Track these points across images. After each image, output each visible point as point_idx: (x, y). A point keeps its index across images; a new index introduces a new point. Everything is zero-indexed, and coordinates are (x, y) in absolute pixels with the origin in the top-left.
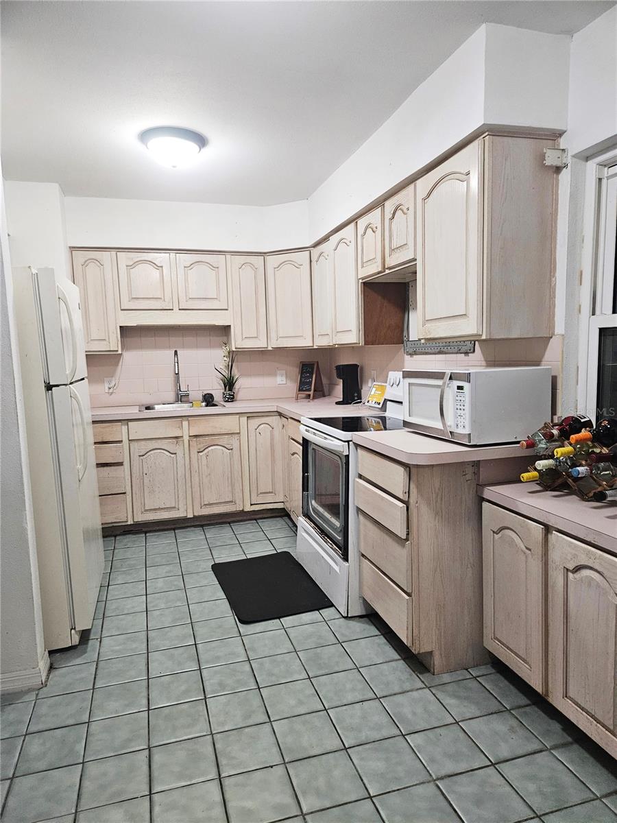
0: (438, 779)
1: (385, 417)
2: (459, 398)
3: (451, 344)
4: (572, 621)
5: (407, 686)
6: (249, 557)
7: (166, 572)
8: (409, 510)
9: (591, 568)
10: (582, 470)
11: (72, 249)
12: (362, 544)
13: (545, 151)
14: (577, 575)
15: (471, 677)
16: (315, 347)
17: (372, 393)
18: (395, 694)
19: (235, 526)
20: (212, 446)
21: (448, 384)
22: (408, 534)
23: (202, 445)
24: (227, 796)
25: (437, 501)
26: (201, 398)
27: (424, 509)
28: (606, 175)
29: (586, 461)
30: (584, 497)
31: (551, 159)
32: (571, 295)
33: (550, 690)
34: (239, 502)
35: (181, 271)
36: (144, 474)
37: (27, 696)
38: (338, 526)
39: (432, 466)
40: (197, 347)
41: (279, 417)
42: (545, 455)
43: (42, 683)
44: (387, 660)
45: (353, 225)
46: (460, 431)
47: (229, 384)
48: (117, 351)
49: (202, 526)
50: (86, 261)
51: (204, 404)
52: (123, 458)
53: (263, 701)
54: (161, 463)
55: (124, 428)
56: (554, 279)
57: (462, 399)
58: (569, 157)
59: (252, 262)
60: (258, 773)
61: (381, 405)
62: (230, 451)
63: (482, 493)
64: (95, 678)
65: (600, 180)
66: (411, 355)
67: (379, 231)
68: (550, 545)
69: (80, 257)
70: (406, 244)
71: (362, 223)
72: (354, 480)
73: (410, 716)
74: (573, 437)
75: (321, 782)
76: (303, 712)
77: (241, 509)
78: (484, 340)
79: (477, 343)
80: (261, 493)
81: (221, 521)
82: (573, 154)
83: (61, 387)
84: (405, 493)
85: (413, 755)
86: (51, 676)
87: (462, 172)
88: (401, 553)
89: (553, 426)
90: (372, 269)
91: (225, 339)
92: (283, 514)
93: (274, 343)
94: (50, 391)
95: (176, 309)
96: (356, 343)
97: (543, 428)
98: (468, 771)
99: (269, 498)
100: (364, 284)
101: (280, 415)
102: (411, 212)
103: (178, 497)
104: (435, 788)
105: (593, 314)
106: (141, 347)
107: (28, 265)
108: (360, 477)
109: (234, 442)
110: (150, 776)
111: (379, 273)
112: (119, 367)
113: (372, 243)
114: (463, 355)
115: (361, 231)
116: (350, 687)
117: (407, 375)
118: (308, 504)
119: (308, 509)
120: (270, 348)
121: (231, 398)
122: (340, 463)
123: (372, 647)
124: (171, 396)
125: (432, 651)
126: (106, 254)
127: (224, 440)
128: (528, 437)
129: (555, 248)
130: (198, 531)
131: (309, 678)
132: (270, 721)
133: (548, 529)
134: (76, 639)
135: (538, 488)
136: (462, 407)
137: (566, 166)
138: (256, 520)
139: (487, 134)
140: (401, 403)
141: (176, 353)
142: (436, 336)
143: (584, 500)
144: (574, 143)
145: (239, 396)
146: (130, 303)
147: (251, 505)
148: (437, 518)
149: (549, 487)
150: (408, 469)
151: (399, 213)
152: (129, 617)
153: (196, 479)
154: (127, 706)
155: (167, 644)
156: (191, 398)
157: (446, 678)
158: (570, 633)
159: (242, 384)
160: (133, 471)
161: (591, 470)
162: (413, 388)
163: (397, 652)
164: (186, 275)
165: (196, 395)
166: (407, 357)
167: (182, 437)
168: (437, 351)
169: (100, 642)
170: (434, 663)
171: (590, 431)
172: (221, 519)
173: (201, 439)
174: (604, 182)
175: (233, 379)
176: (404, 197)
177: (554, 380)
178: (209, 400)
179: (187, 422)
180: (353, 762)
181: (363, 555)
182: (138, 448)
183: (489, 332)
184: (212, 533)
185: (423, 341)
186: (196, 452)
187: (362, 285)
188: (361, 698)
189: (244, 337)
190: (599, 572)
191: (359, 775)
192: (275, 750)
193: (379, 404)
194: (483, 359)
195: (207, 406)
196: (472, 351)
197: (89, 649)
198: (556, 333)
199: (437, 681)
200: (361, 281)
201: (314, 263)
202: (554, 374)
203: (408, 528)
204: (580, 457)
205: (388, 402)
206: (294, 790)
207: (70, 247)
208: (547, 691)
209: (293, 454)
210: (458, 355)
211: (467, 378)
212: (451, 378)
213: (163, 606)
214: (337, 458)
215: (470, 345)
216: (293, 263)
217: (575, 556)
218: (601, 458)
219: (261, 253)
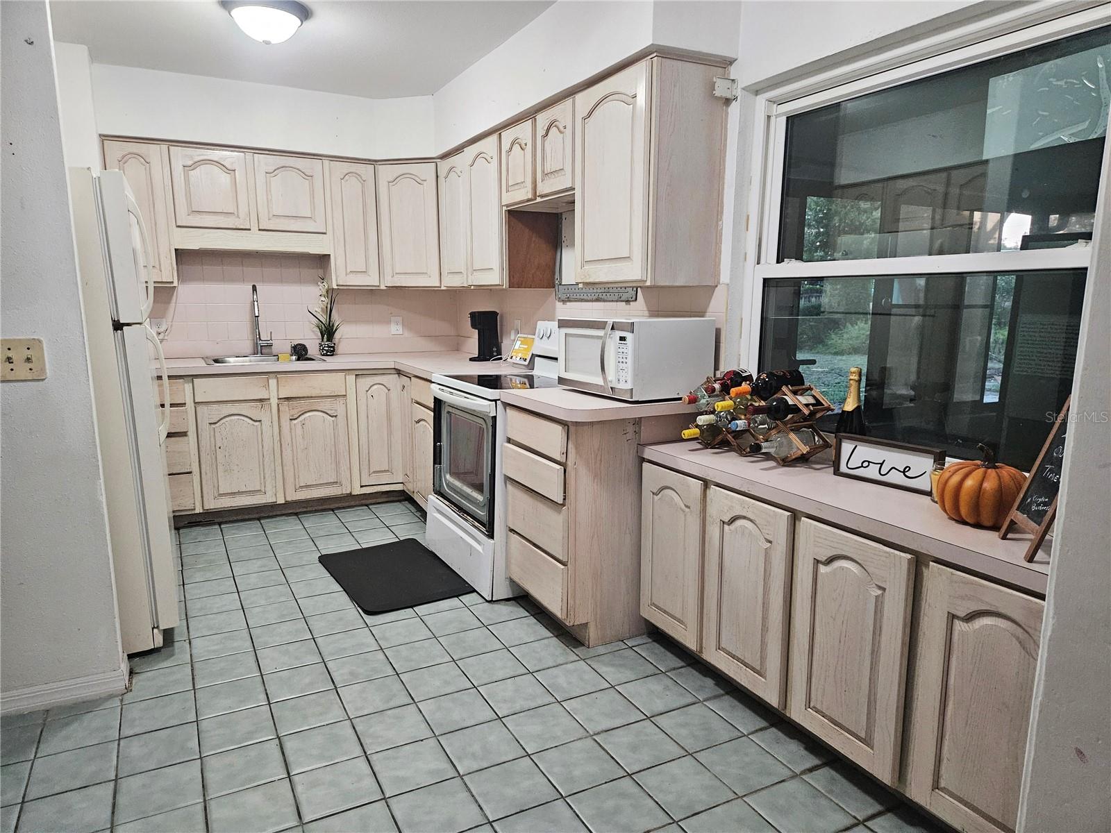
0: (595, 734)
1: (532, 376)
2: (620, 350)
3: (611, 290)
4: (725, 573)
5: (561, 660)
6: (364, 546)
7: (259, 567)
8: (567, 474)
9: (744, 518)
10: (741, 424)
11: (104, 138)
12: (510, 518)
13: (715, 80)
14: (733, 526)
15: (627, 647)
16: (443, 288)
17: (515, 348)
18: (549, 668)
19: (340, 513)
20: (309, 411)
21: (610, 335)
22: (564, 499)
23: (296, 411)
24: (376, 769)
25: (595, 463)
26: (289, 349)
27: (583, 471)
28: (775, 113)
29: (745, 415)
30: (741, 452)
31: (721, 90)
32: (737, 240)
33: (704, 645)
34: (346, 482)
35: (261, 178)
36: (217, 448)
37: (109, 702)
38: (481, 500)
39: (592, 423)
40: (281, 281)
41: (397, 375)
42: (706, 411)
43: (126, 688)
44: (539, 638)
45: (495, 137)
46: (622, 386)
47: (328, 332)
48: (173, 282)
49: (296, 514)
50: (124, 157)
51: (294, 358)
52: (188, 427)
53: (404, 685)
54: (240, 434)
55: (188, 387)
56: (720, 223)
57: (625, 351)
58: (739, 90)
59: (358, 172)
60: (407, 747)
61: (528, 361)
62: (333, 419)
63: (643, 452)
64: (193, 679)
65: (769, 117)
66: (564, 302)
67: (529, 148)
68: (708, 499)
69: (115, 149)
70: (563, 169)
71: (508, 136)
72: (502, 445)
73: (565, 685)
74: (733, 391)
75: (476, 748)
76: (450, 692)
77: (349, 492)
78: (648, 287)
79: (639, 289)
80: (374, 472)
81: (320, 508)
82: (743, 86)
83: (134, 326)
84: (563, 454)
85: (570, 717)
86: (134, 681)
87: (628, 93)
88: (556, 520)
89: (715, 381)
90: (520, 196)
91: (320, 272)
92: (404, 497)
93: (389, 281)
94: (119, 331)
95: (255, 228)
96: (499, 285)
97: (705, 383)
98: (625, 725)
99: (385, 478)
100: (510, 212)
101: (399, 372)
102: (568, 131)
103: (264, 478)
104: (593, 742)
105: (758, 263)
106: (203, 279)
107: (88, 166)
108: (509, 440)
109: (339, 407)
110: (285, 761)
111: (529, 200)
112: (173, 304)
113: (519, 162)
114: (624, 303)
115: (506, 146)
116: (502, 665)
117: (563, 324)
118: (440, 480)
119: (441, 485)
120: (383, 287)
121: (331, 351)
122: (484, 426)
123: (523, 627)
124: (247, 346)
125: (587, 623)
126: (153, 149)
127: (326, 405)
128: (691, 392)
129: (723, 189)
130: (293, 519)
131: (454, 660)
132: (415, 702)
133: (706, 483)
134: (159, 641)
135: (699, 446)
136: (624, 360)
137: (736, 99)
138: (367, 505)
139: (655, 54)
140: (556, 359)
141: (254, 288)
142: (597, 280)
143: (742, 455)
144: (746, 73)
145: (340, 348)
146: (190, 217)
147: (361, 487)
148: (596, 480)
149: (709, 444)
150: (566, 427)
151: (553, 130)
152: (223, 616)
153: (288, 453)
154: (241, 702)
155: (278, 641)
156: (275, 349)
157: (601, 650)
158: (724, 583)
159: (345, 334)
160: (202, 443)
161: (749, 424)
162: (570, 339)
163: (549, 631)
164: (268, 184)
165: (282, 346)
166: (559, 305)
167: (269, 399)
168: (594, 298)
169: (190, 643)
170: (589, 636)
171: (749, 384)
172: (322, 505)
173: (294, 403)
174: (773, 119)
175: (333, 325)
176: (561, 112)
177: (718, 333)
178: (300, 352)
179: (275, 381)
180: (508, 729)
181: (512, 530)
182: (206, 413)
183: (654, 278)
184: (311, 522)
185: (581, 286)
186: (288, 418)
187: (507, 213)
188: (512, 674)
189: (348, 271)
190: (751, 521)
191: (516, 738)
192: (424, 725)
193: (525, 360)
194: (645, 309)
195: (298, 359)
196: (633, 299)
197: (176, 651)
198: (721, 282)
199: (592, 652)
200: (505, 208)
201: (441, 179)
202: (718, 327)
203: (565, 492)
204: (740, 411)
205: (536, 358)
206: (449, 757)
207: (100, 135)
208: (701, 647)
209: (418, 422)
210: (618, 303)
211: (631, 327)
212: (613, 328)
213: (263, 602)
214: (481, 421)
215: (631, 293)
216: (413, 177)
217: (731, 508)
218: (758, 411)
219: (369, 160)
